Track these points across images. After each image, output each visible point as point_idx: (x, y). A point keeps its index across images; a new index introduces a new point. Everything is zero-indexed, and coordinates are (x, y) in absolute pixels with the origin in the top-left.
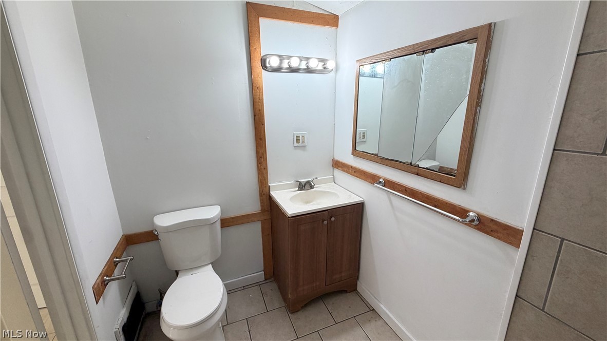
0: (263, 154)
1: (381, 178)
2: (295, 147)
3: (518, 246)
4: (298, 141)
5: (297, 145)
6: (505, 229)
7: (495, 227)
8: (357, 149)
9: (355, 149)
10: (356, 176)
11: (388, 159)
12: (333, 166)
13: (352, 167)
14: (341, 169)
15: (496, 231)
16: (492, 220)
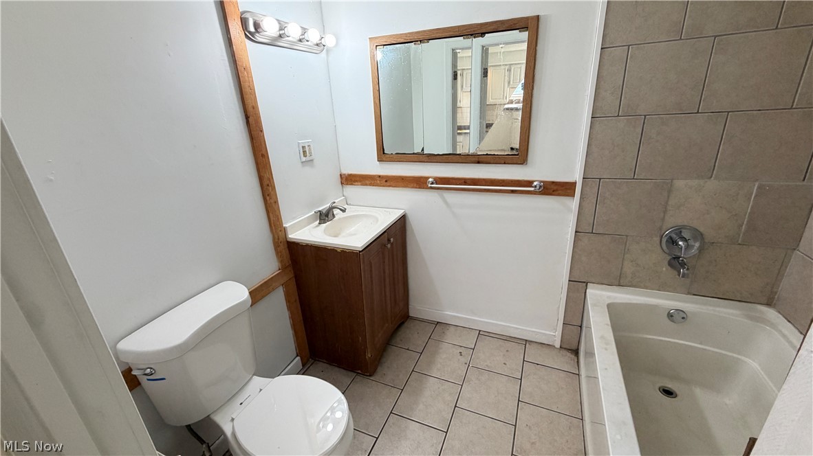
0: (270, 181)
1: (428, 178)
2: (302, 162)
3: (573, 195)
4: (304, 152)
5: (304, 159)
6: (563, 186)
7: (555, 188)
8: (385, 152)
9: (384, 153)
10: (389, 186)
11: (438, 155)
12: (342, 183)
13: (379, 176)
14: (360, 184)
15: (557, 190)
16: (553, 182)
